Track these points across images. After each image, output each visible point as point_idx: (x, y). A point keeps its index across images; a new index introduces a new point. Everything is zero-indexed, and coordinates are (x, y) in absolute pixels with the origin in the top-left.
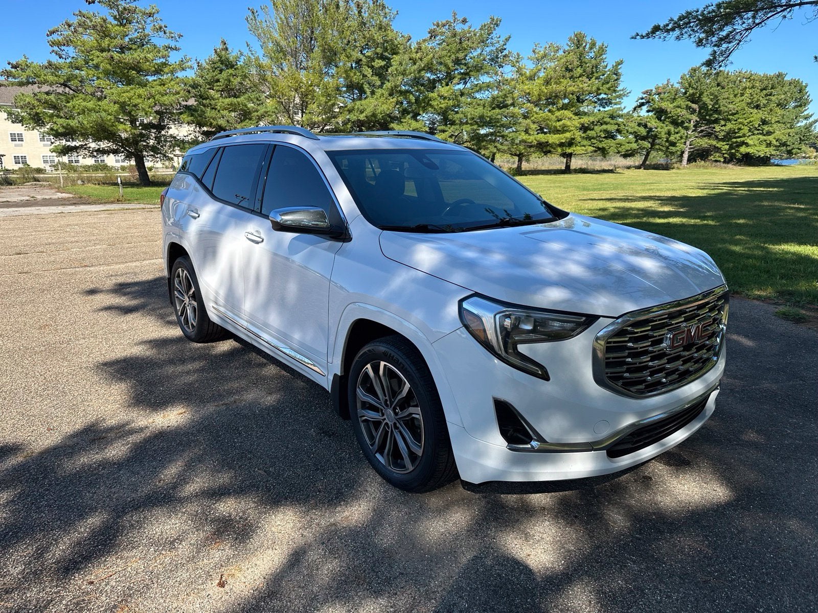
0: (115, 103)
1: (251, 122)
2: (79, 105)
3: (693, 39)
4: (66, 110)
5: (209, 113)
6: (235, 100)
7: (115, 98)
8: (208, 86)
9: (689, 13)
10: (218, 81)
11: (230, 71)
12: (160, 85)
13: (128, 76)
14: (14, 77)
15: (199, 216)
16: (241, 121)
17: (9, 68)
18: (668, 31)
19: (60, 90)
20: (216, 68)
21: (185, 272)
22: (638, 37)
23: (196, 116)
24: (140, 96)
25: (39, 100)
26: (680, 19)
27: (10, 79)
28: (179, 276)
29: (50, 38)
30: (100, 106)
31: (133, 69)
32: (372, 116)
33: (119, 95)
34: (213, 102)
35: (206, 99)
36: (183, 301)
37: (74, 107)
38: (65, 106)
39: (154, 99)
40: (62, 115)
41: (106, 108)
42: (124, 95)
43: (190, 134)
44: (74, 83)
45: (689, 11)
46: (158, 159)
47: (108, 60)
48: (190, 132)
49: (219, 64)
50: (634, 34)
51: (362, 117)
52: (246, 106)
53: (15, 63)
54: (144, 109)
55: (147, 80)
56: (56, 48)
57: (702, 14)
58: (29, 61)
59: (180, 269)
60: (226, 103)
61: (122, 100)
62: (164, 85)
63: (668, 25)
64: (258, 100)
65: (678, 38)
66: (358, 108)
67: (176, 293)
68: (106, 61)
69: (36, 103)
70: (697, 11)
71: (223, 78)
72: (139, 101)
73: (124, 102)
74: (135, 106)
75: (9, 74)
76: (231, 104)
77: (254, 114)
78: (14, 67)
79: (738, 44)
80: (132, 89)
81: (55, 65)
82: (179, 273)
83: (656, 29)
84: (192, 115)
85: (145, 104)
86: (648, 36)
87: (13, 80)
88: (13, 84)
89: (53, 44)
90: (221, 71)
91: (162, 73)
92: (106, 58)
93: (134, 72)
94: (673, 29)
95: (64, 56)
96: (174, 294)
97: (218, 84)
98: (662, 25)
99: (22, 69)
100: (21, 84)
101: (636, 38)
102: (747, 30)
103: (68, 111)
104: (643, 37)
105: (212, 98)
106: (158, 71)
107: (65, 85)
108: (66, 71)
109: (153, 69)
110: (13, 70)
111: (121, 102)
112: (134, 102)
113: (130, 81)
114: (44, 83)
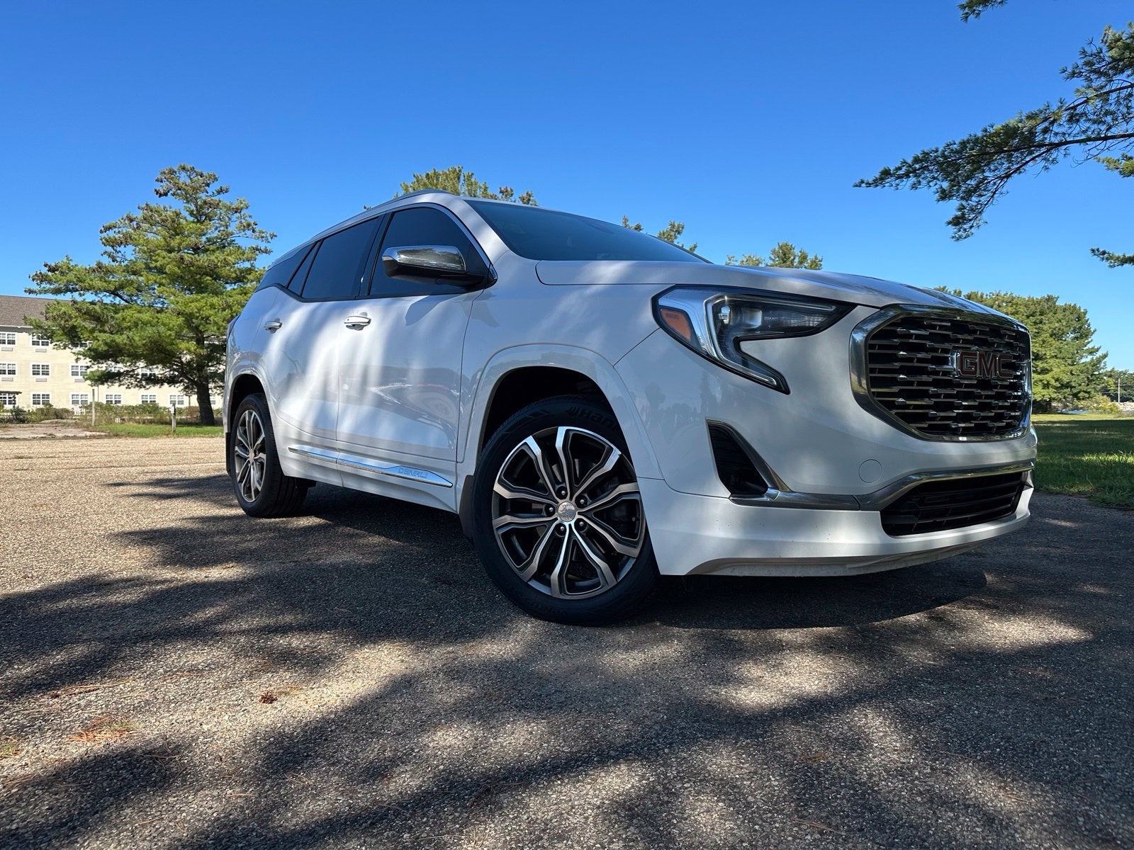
0: (179, 315)
2: (131, 317)
3: (933, 189)
4: (113, 323)
7: (180, 308)
9: (926, 154)
12: (241, 294)
13: (200, 283)
14: (50, 282)
15: (280, 326)
17: (45, 270)
18: (900, 177)
19: (109, 299)
21: (254, 413)
22: (864, 185)
24: (212, 306)
25: (79, 310)
26: (916, 160)
27: (44, 285)
28: (243, 424)
29: (104, 235)
30: (159, 319)
31: (208, 274)
33: (186, 304)
36: (246, 459)
37: (124, 319)
38: (112, 318)
39: (231, 310)
40: (106, 329)
41: (167, 321)
42: (193, 305)
44: (127, 292)
45: (926, 151)
47: (176, 261)
50: (858, 181)
53: (53, 265)
54: (216, 323)
55: (224, 288)
56: (109, 249)
57: (943, 156)
58: (72, 263)
59: (247, 412)
61: (188, 311)
62: (245, 294)
63: (900, 168)
65: (914, 187)
67: (237, 448)
68: (174, 263)
69: (74, 313)
70: (937, 151)
72: (212, 312)
73: (191, 314)
74: (207, 318)
75: (41, 278)
78: (52, 270)
79: (992, 197)
80: (203, 298)
81: (106, 267)
82: (244, 418)
83: (886, 173)
85: (218, 317)
86: (875, 181)
87: (48, 286)
88: (46, 291)
89: (108, 242)
91: (245, 281)
92: (173, 260)
93: (209, 278)
94: (907, 175)
95: (119, 259)
96: (234, 451)
98: (892, 169)
99: (62, 272)
100: (57, 291)
101: (860, 186)
102: (1001, 178)
103: (115, 324)
104: (869, 185)
106: (240, 278)
107: (115, 293)
108: (119, 276)
109: (234, 275)
110: (50, 274)
111: (187, 314)
112: (206, 312)
113: (201, 289)
114: (88, 290)
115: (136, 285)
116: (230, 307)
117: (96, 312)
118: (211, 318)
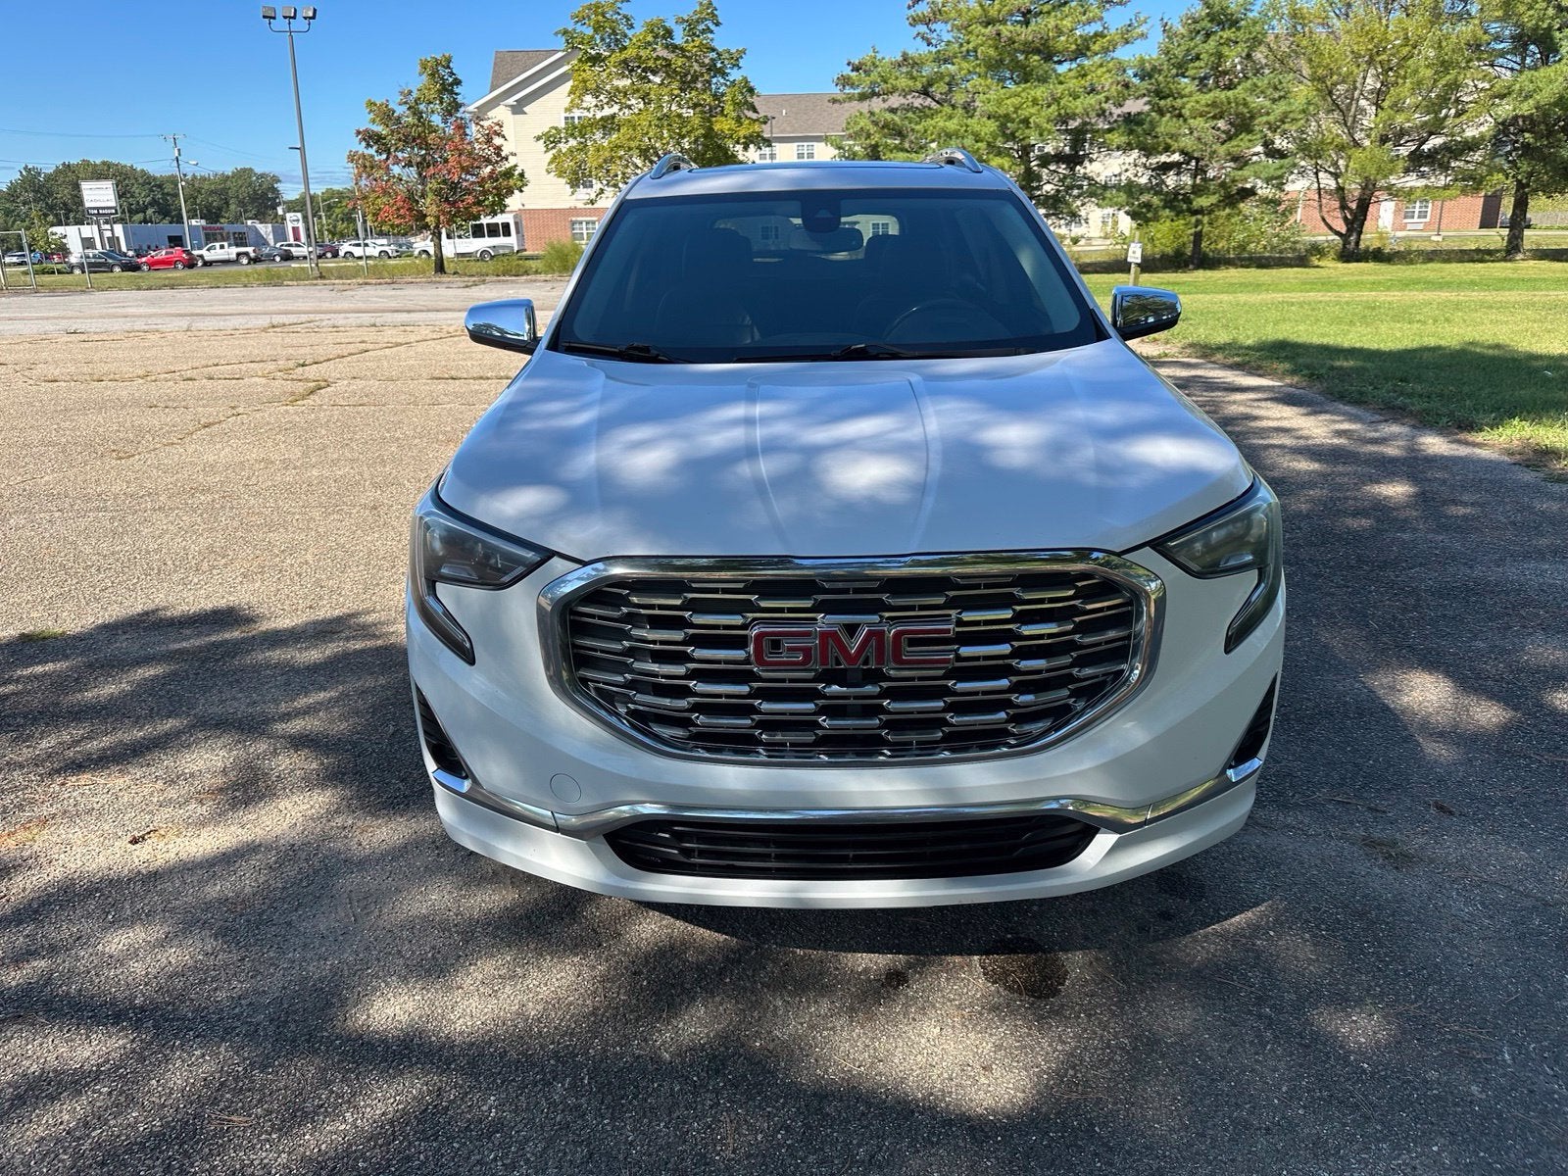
0: (989, 118)
1: (1250, 137)
2: (934, 127)
5: (1166, 125)
6: (1223, 96)
7: (991, 108)
8: (1174, 71)
10: (1198, 58)
11: (1226, 34)
12: (1077, 78)
13: (1024, 67)
14: (852, 86)
16: (1230, 138)
17: (847, 71)
19: (918, 102)
20: (1199, 32)
23: (1138, 133)
24: (1035, 102)
25: (875, 123)
27: (848, 90)
29: (911, 12)
30: (967, 126)
31: (1037, 51)
32: (1555, 104)
33: (999, 102)
34: (1179, 103)
35: (1164, 98)
37: (926, 131)
38: (913, 130)
39: (1059, 105)
40: (907, 145)
41: (977, 128)
42: (1008, 102)
43: (1127, 170)
44: (938, 89)
46: (1062, 222)
47: (993, 39)
48: (1127, 166)
49: (1206, 24)
51: (1526, 108)
52: (1245, 104)
53: (857, 62)
54: (1038, 126)
55: (1055, 71)
56: (922, 28)
58: (879, 57)
60: (1203, 102)
61: (1002, 111)
62: (1085, 75)
64: (1276, 88)
66: (1521, 90)
68: (990, 42)
69: (873, 129)
71: (1207, 52)
72: (1033, 110)
73: (1007, 116)
74: (1026, 122)
75: (844, 81)
76: (1214, 104)
77: (1260, 119)
78: (856, 69)
80: (1024, 90)
81: (912, 58)
84: (1131, 132)
85: (1040, 116)
87: (852, 91)
88: (850, 98)
89: (915, 21)
90: (1208, 35)
91: (1089, 54)
92: (990, 37)
93: (1036, 58)
95: (934, 42)
97: (1197, 64)
99: (865, 72)
100: (863, 97)
103: (916, 138)
105: (1179, 93)
106: (1081, 51)
107: (925, 92)
108: (928, 70)
109: (1074, 47)
110: (855, 73)
111: (1000, 116)
112: (1023, 113)
113: (1026, 76)
114: (891, 93)
115: (947, 79)
116: (1056, 100)
117: (895, 124)
118: (1031, 120)
